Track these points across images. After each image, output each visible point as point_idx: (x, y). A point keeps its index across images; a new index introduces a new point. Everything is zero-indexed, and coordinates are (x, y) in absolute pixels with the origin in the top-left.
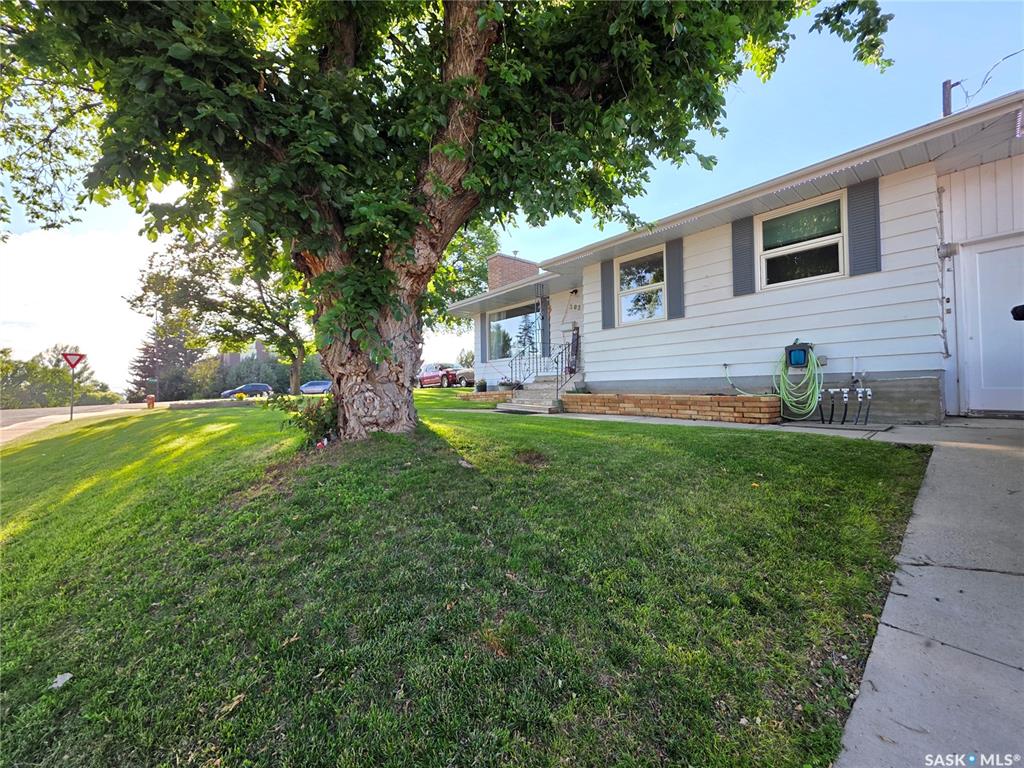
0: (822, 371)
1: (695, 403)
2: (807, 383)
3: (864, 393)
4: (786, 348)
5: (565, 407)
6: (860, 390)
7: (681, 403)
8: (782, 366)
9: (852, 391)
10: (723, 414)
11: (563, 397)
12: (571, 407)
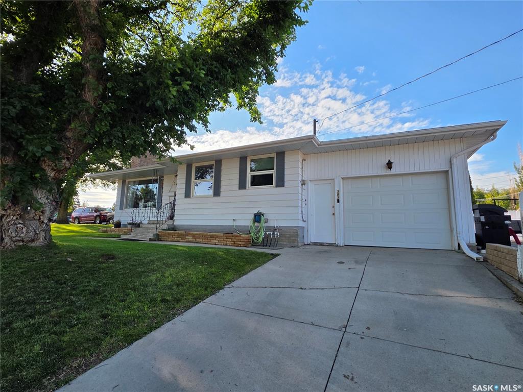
0: (266, 225)
1: (218, 237)
2: (260, 230)
3: (277, 234)
4: (254, 214)
5: (160, 237)
6: (276, 233)
7: (212, 237)
8: (252, 222)
9: (274, 234)
10: (227, 242)
11: (159, 232)
12: (163, 238)
